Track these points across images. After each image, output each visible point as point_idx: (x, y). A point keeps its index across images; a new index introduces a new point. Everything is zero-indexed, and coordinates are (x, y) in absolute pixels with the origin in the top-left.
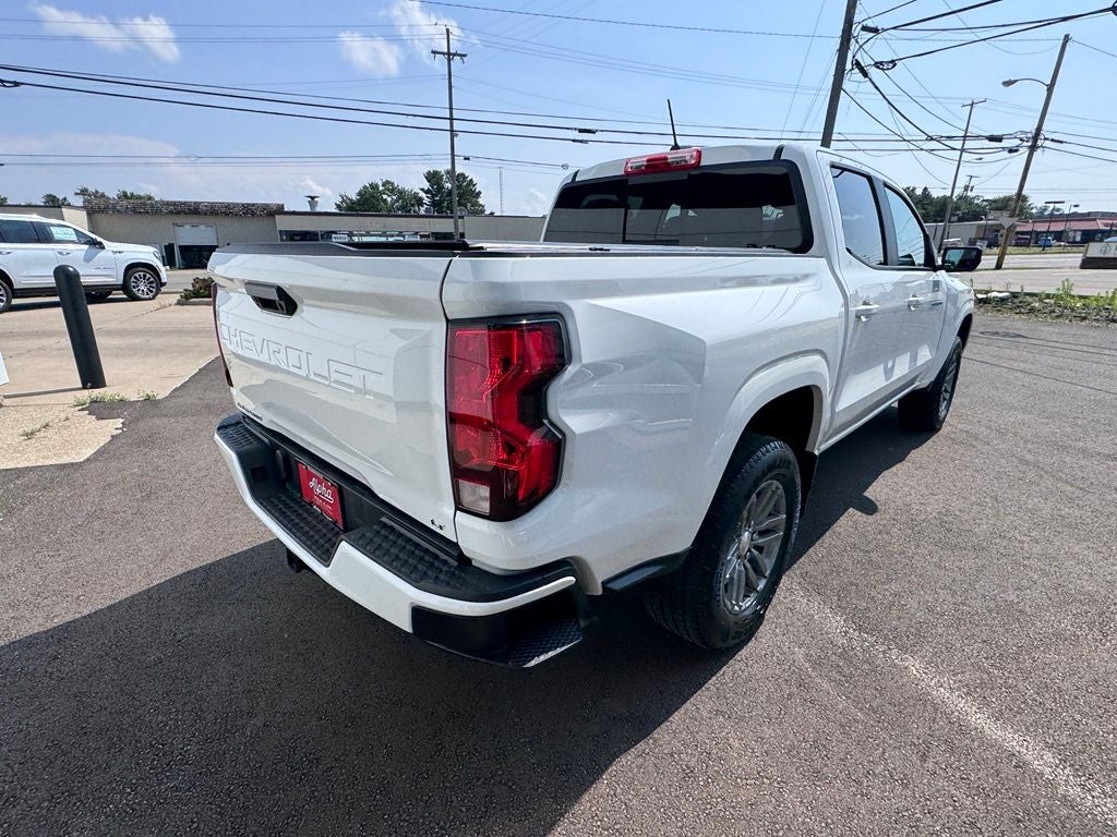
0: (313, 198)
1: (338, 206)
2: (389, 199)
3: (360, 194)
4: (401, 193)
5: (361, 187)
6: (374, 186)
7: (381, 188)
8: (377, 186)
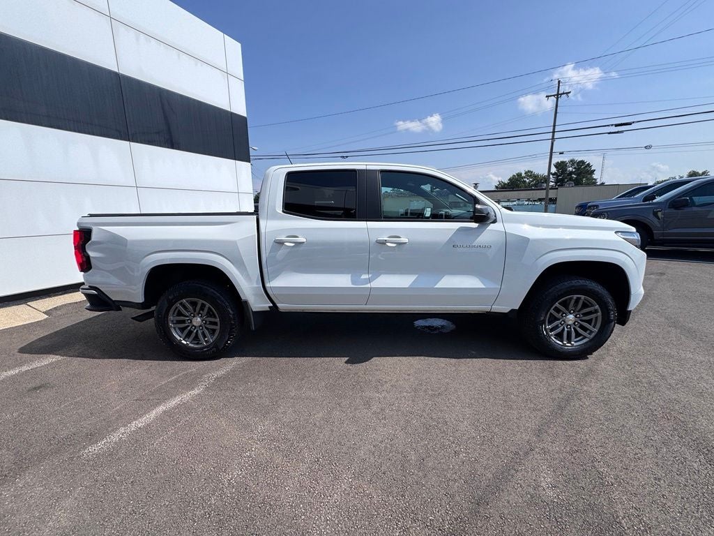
0: (476, 184)
1: (497, 187)
2: (527, 181)
3: (510, 180)
4: (535, 177)
5: (511, 176)
6: (519, 175)
7: (523, 175)
8: (521, 174)
